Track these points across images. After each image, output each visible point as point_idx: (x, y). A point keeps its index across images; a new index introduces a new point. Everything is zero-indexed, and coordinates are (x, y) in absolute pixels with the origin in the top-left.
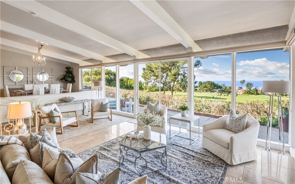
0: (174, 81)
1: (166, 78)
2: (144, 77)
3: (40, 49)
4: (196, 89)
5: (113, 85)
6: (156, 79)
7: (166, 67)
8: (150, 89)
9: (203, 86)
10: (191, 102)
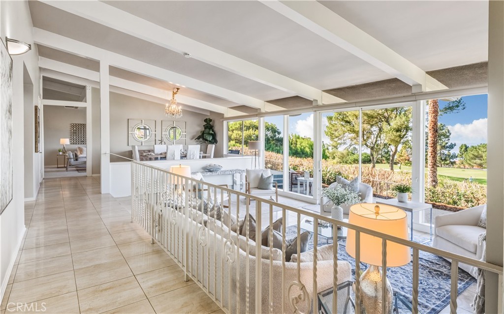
0: (397, 143)
1: (378, 136)
2: (329, 133)
3: (176, 93)
4: (452, 160)
5: (271, 149)
6: (355, 138)
7: (378, 114)
8: (343, 157)
9: (472, 156)
10: (418, 180)
